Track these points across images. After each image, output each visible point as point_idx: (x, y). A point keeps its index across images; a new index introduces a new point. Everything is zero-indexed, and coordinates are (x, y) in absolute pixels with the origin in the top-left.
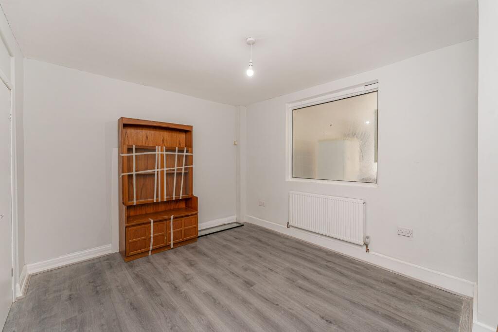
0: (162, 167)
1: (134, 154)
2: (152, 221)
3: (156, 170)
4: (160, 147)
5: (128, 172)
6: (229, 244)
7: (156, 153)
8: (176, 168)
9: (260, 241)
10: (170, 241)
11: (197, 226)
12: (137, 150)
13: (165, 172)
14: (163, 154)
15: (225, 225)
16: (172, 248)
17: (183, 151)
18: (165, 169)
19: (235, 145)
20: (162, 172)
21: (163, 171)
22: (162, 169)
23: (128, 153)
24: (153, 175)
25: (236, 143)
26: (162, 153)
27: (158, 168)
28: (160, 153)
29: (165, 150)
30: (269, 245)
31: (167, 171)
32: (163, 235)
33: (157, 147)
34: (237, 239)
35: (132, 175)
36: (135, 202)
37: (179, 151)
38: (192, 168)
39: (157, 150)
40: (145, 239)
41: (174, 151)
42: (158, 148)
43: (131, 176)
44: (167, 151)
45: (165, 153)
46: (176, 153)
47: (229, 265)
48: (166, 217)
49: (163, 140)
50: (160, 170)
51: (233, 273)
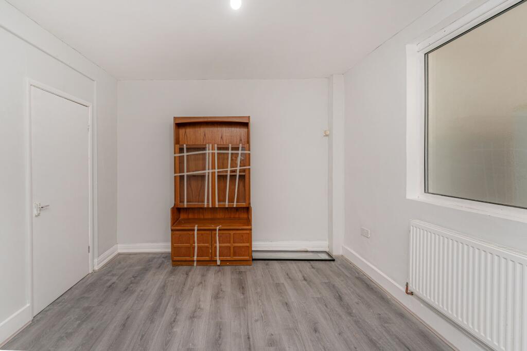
0: (213, 168)
1: (185, 154)
2: (196, 228)
3: (207, 171)
4: (211, 145)
5: (180, 173)
6: (286, 284)
7: (207, 152)
8: (229, 169)
9: (340, 298)
10: (216, 256)
11: (251, 245)
12: (189, 150)
13: (216, 174)
14: (214, 153)
15: (307, 252)
16: (219, 266)
17: (237, 149)
18: (216, 170)
19: (327, 136)
20: (213, 173)
21: (215, 172)
22: (213, 171)
23: (180, 153)
24: (203, 177)
25: (328, 133)
26: (213, 151)
27: (209, 169)
28: (211, 151)
29: (216, 148)
30: (350, 314)
31: (218, 172)
32: (207, 247)
33: (207, 145)
34: (305, 279)
35: (184, 176)
36: (185, 205)
37: (233, 149)
38: (249, 169)
39: (207, 149)
40: (189, 248)
41: (227, 149)
42: (210, 146)
43: (182, 177)
44: (219, 149)
45: (216, 151)
46: (230, 152)
47: (257, 321)
48: (212, 227)
49: (222, 137)
50: (211, 171)
51: (249, 338)
